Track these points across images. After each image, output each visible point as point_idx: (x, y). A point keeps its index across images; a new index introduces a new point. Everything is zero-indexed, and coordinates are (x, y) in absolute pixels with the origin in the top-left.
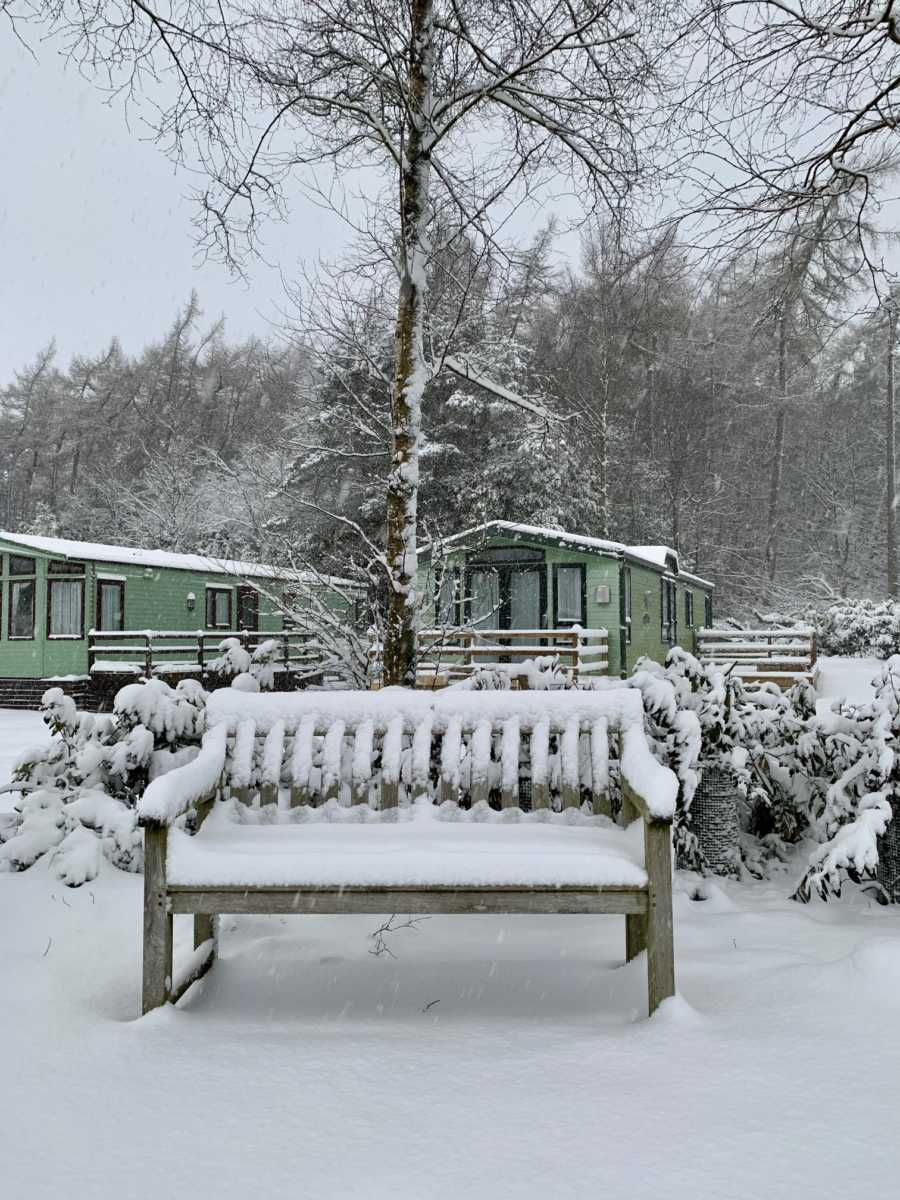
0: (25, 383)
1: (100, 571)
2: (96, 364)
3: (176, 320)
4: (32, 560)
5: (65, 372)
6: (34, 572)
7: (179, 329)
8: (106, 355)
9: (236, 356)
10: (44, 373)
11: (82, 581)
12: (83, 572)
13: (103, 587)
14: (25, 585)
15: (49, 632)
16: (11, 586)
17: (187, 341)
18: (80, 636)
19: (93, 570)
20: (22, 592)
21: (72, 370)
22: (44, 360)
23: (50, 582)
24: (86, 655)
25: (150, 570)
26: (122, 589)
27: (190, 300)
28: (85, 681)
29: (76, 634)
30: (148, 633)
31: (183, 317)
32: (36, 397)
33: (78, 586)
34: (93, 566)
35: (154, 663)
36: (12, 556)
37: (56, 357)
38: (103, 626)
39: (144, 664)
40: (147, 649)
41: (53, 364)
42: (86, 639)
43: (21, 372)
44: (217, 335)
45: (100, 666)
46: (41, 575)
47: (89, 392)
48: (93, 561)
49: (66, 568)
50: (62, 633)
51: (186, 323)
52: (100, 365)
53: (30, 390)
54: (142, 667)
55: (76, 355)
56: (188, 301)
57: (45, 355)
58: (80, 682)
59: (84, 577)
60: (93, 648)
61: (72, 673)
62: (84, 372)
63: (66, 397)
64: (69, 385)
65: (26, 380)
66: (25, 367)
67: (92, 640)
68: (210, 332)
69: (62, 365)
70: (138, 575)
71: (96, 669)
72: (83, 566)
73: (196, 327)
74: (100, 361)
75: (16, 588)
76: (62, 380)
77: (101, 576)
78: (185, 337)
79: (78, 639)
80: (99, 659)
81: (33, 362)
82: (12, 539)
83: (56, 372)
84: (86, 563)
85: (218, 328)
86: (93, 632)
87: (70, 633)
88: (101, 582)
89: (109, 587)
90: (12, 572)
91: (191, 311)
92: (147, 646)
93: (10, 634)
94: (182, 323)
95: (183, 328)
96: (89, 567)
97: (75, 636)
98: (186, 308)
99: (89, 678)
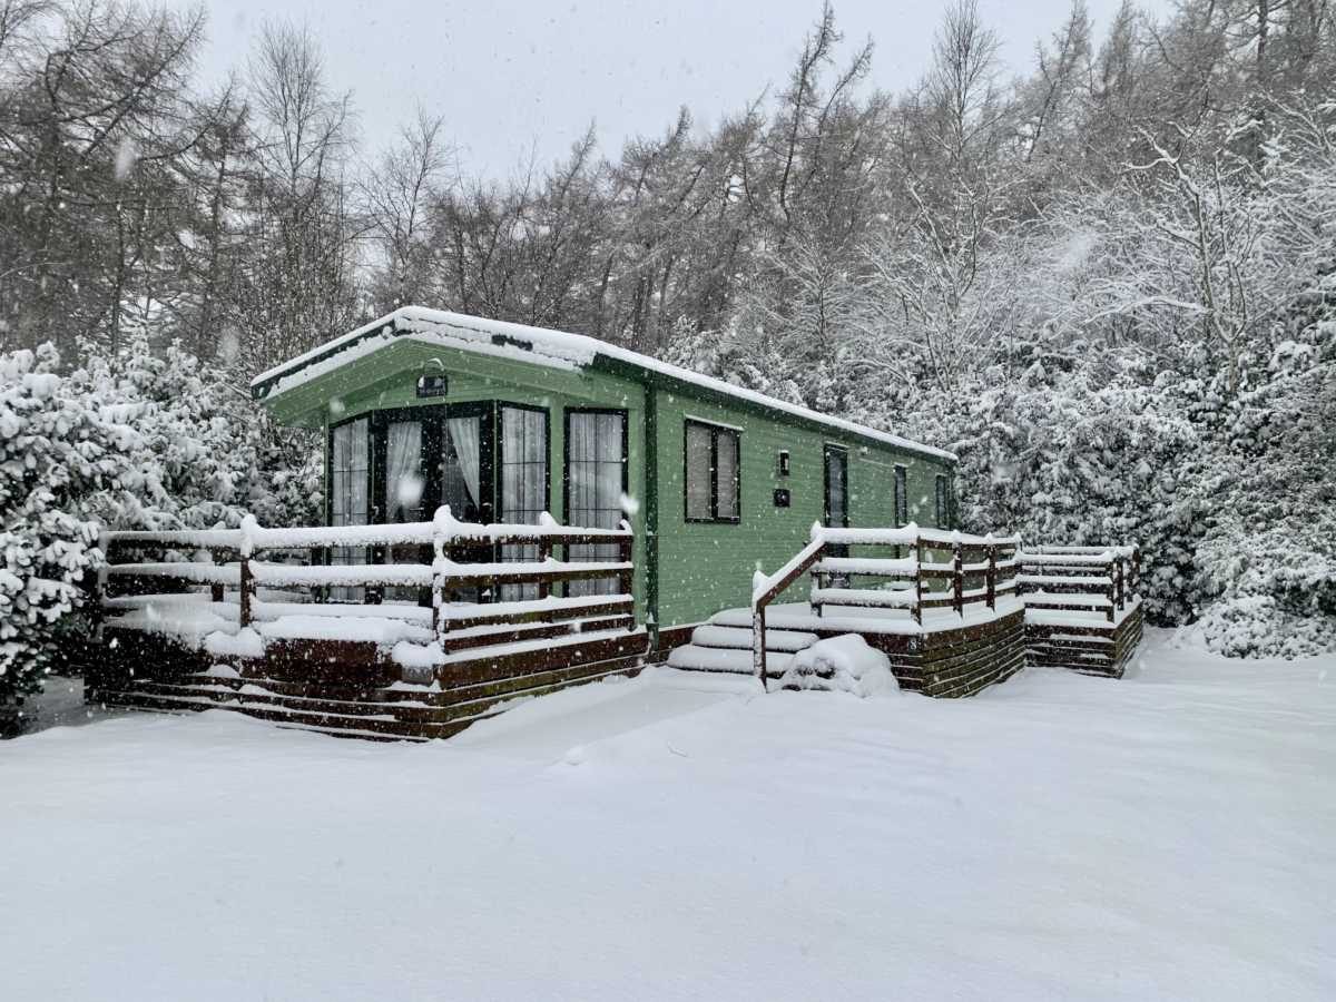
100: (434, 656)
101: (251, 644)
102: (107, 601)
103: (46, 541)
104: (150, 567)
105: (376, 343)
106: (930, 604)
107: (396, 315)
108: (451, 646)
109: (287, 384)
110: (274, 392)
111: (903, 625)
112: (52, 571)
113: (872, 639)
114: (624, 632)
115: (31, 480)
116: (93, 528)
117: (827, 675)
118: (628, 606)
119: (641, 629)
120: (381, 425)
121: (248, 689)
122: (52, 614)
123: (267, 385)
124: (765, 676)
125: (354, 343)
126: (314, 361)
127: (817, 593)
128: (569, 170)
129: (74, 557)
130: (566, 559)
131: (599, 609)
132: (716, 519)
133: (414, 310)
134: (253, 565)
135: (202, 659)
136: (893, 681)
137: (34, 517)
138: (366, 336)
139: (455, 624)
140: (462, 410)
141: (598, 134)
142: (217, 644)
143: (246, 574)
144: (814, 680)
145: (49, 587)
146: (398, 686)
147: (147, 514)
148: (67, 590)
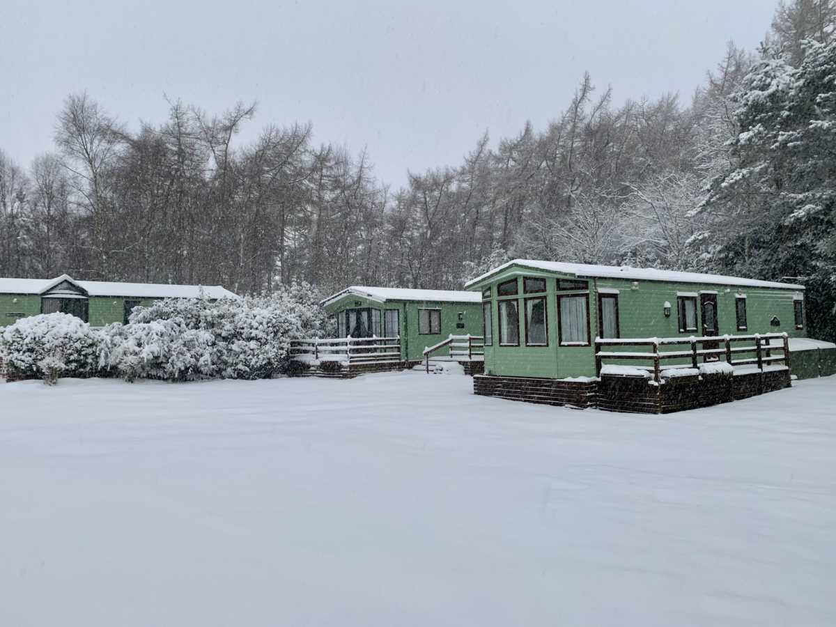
0: (471, 164)
1: (601, 286)
2: (516, 142)
3: (574, 97)
4: (543, 280)
5: (496, 151)
6: (544, 290)
7: (577, 104)
8: (523, 134)
9: (618, 117)
10: (482, 155)
11: (587, 295)
12: (587, 288)
13: (603, 299)
14: (537, 301)
15: (560, 340)
16: (525, 304)
17: (583, 112)
18: (587, 343)
19: (595, 286)
20: (535, 306)
21: (500, 149)
22: (482, 146)
23: (559, 297)
24: (593, 359)
25: (636, 283)
26: (617, 300)
27: (584, 80)
28: (595, 382)
29: (583, 341)
30: (655, 340)
31: (580, 94)
32: (477, 172)
33: (583, 300)
34: (595, 282)
35: (661, 368)
36: (526, 278)
37: (489, 142)
38: (605, 334)
39: (653, 368)
40: (655, 355)
41: (488, 147)
42: (593, 345)
43: (468, 157)
44: (605, 103)
45: (607, 369)
46: (551, 293)
47: (511, 163)
48: (594, 278)
49: (573, 285)
50: (572, 341)
51: (582, 98)
52: (518, 142)
53: (473, 168)
54: (651, 372)
55: (503, 139)
56: (583, 81)
57: (482, 142)
58: (591, 383)
59: (588, 292)
60: (601, 353)
61: (585, 375)
62: (508, 149)
63: (497, 169)
64: (498, 160)
65: (471, 162)
66: (470, 152)
67: (598, 347)
68: (600, 100)
69: (494, 147)
70: (626, 288)
71: (607, 372)
72: (586, 283)
73: (589, 100)
74: (519, 139)
75: (530, 304)
76: (495, 157)
77: (601, 290)
78: (581, 109)
79: (585, 346)
80: (606, 364)
81: (474, 148)
82: (524, 264)
83: (490, 153)
84: (588, 280)
85: (606, 98)
86: (598, 340)
87: (578, 340)
88: (601, 296)
89: (607, 299)
90: (525, 292)
91: (586, 88)
92: (655, 352)
93: (527, 342)
94: (579, 98)
95: (579, 102)
96: (591, 283)
97: (583, 343)
98: (581, 87)
99: (599, 379)
100: (348, 363)
101: (318, 363)
102: (290, 355)
103: (281, 343)
104: (299, 347)
105: (345, 295)
106: (473, 354)
107: (349, 288)
108: (351, 362)
109: (327, 303)
110: (325, 305)
111: (467, 359)
112: (282, 349)
113: (460, 362)
114: (398, 361)
115: (277, 331)
116: (288, 340)
117: (441, 370)
118: (399, 355)
119: (403, 361)
120: (348, 312)
121: (318, 372)
122: (282, 357)
123: (324, 303)
124: (428, 371)
125: (341, 294)
126: (333, 298)
127: (451, 352)
128: (476, 155)
129: (286, 346)
130: (385, 344)
131: (393, 355)
132: (430, 332)
133: (352, 287)
134: (318, 347)
135: (309, 367)
136: (464, 373)
137: (278, 338)
138: (344, 293)
139: (351, 358)
140: (364, 310)
141: (490, 136)
142: (312, 363)
143: (317, 349)
144: (439, 371)
145: (281, 351)
146: (343, 369)
147: (298, 334)
148: (285, 352)
